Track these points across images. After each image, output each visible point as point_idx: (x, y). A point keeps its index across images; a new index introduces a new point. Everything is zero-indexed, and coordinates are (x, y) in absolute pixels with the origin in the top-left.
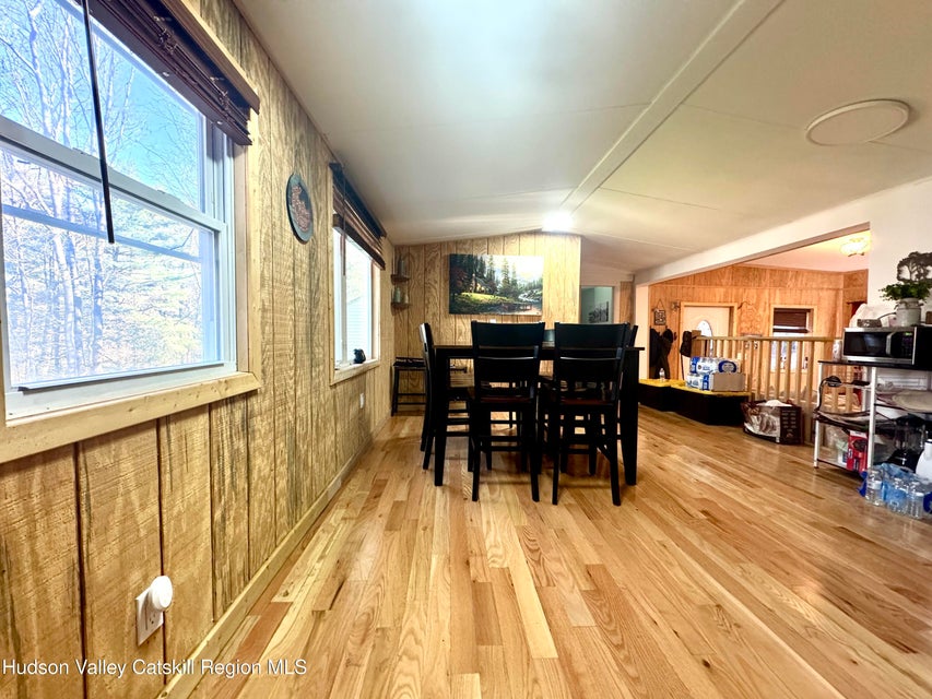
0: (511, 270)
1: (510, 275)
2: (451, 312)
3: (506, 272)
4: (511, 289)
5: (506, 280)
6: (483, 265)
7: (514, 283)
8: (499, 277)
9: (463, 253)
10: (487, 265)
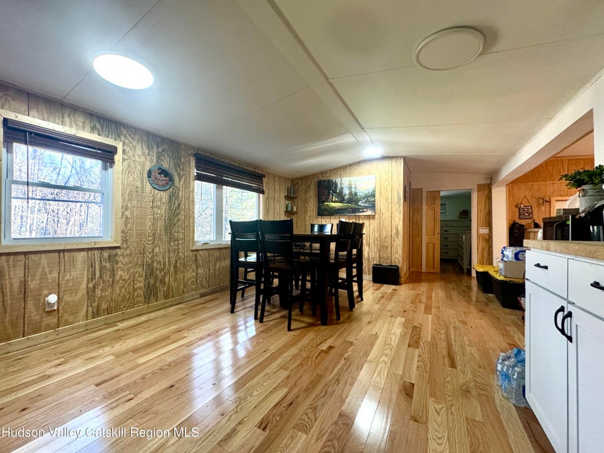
0: (353, 186)
1: (353, 190)
2: (318, 215)
3: (350, 188)
4: (353, 199)
5: (350, 193)
6: (336, 185)
7: (356, 194)
8: (346, 191)
9: (326, 179)
10: (339, 184)
